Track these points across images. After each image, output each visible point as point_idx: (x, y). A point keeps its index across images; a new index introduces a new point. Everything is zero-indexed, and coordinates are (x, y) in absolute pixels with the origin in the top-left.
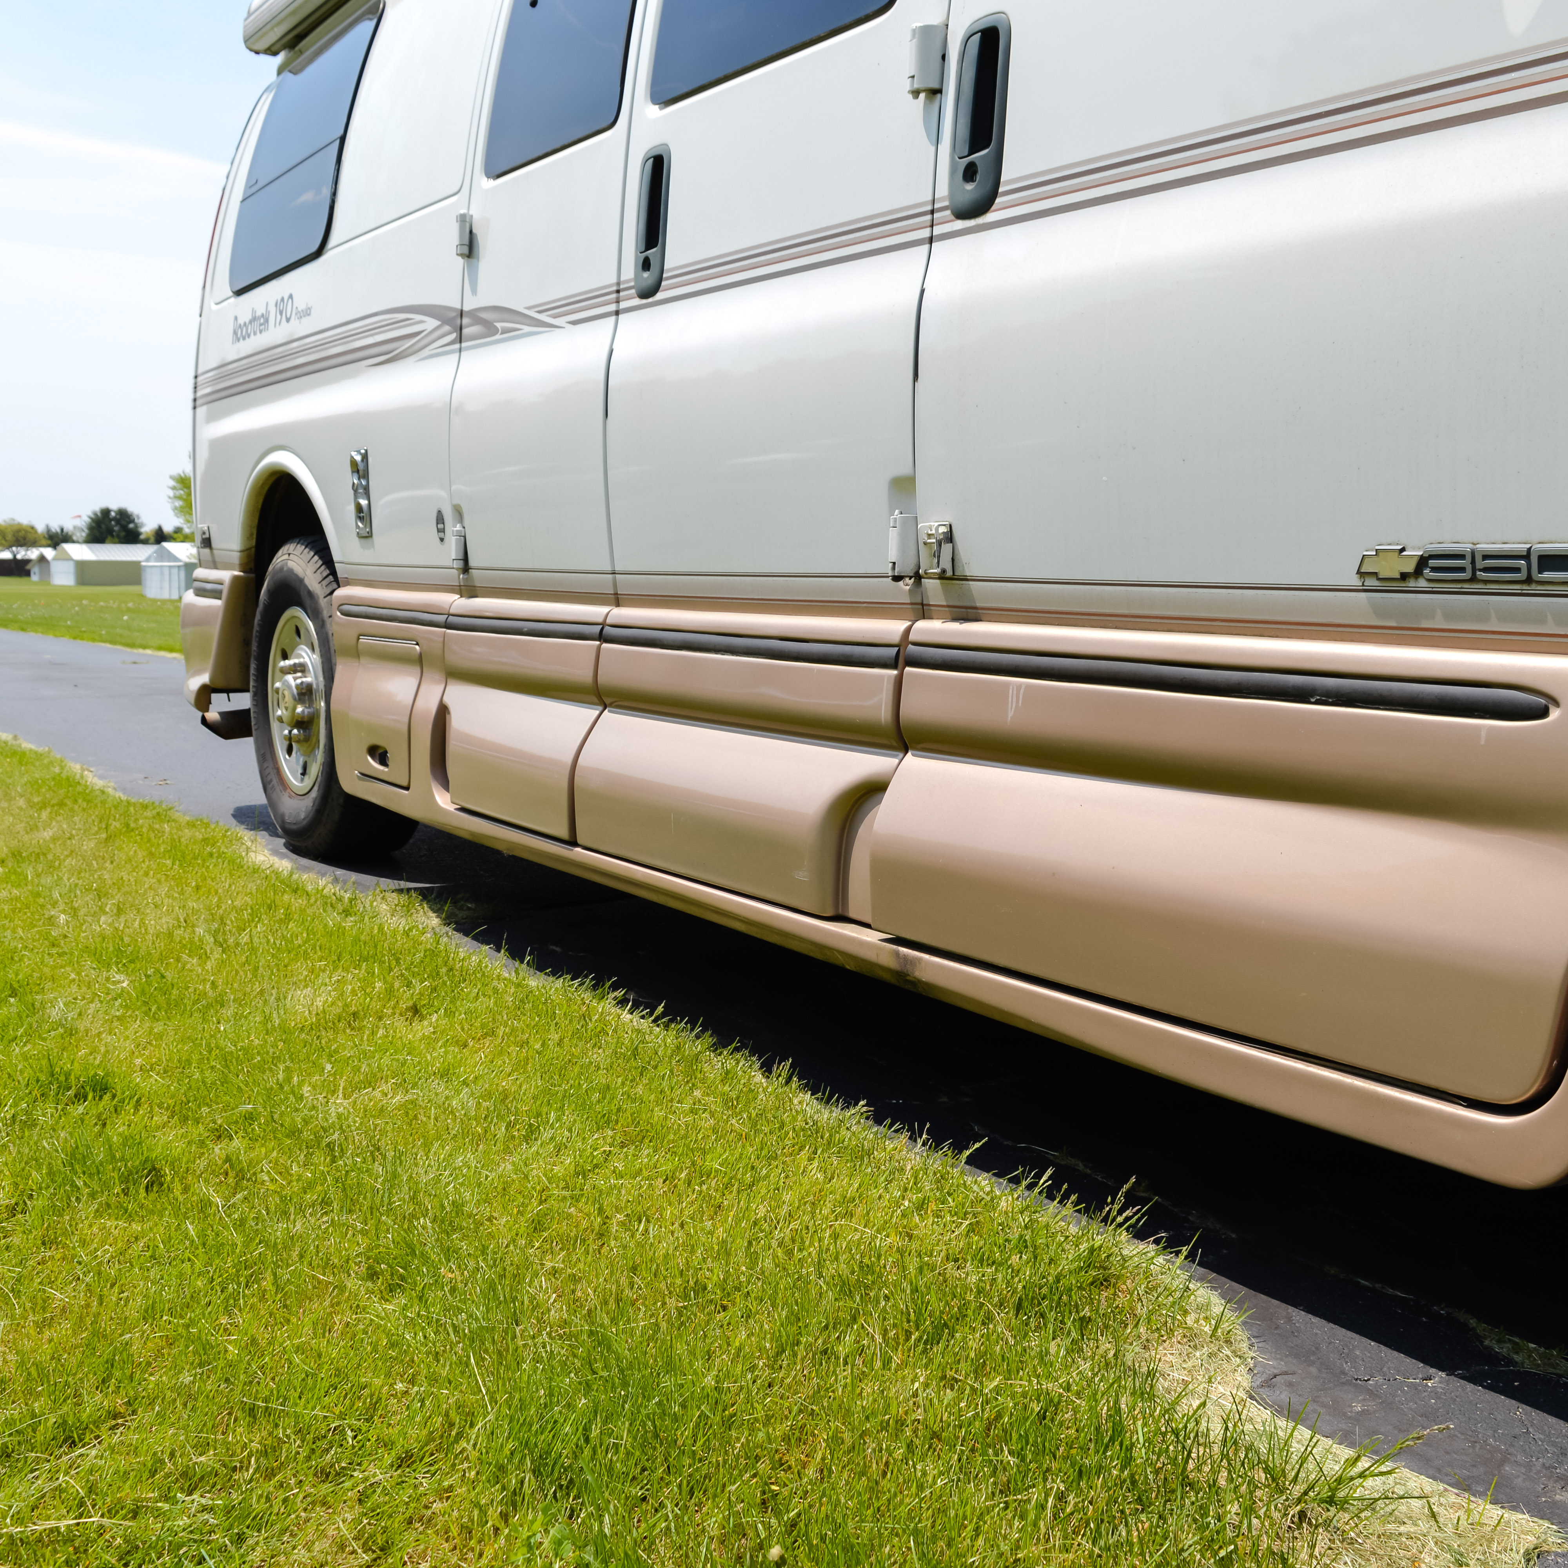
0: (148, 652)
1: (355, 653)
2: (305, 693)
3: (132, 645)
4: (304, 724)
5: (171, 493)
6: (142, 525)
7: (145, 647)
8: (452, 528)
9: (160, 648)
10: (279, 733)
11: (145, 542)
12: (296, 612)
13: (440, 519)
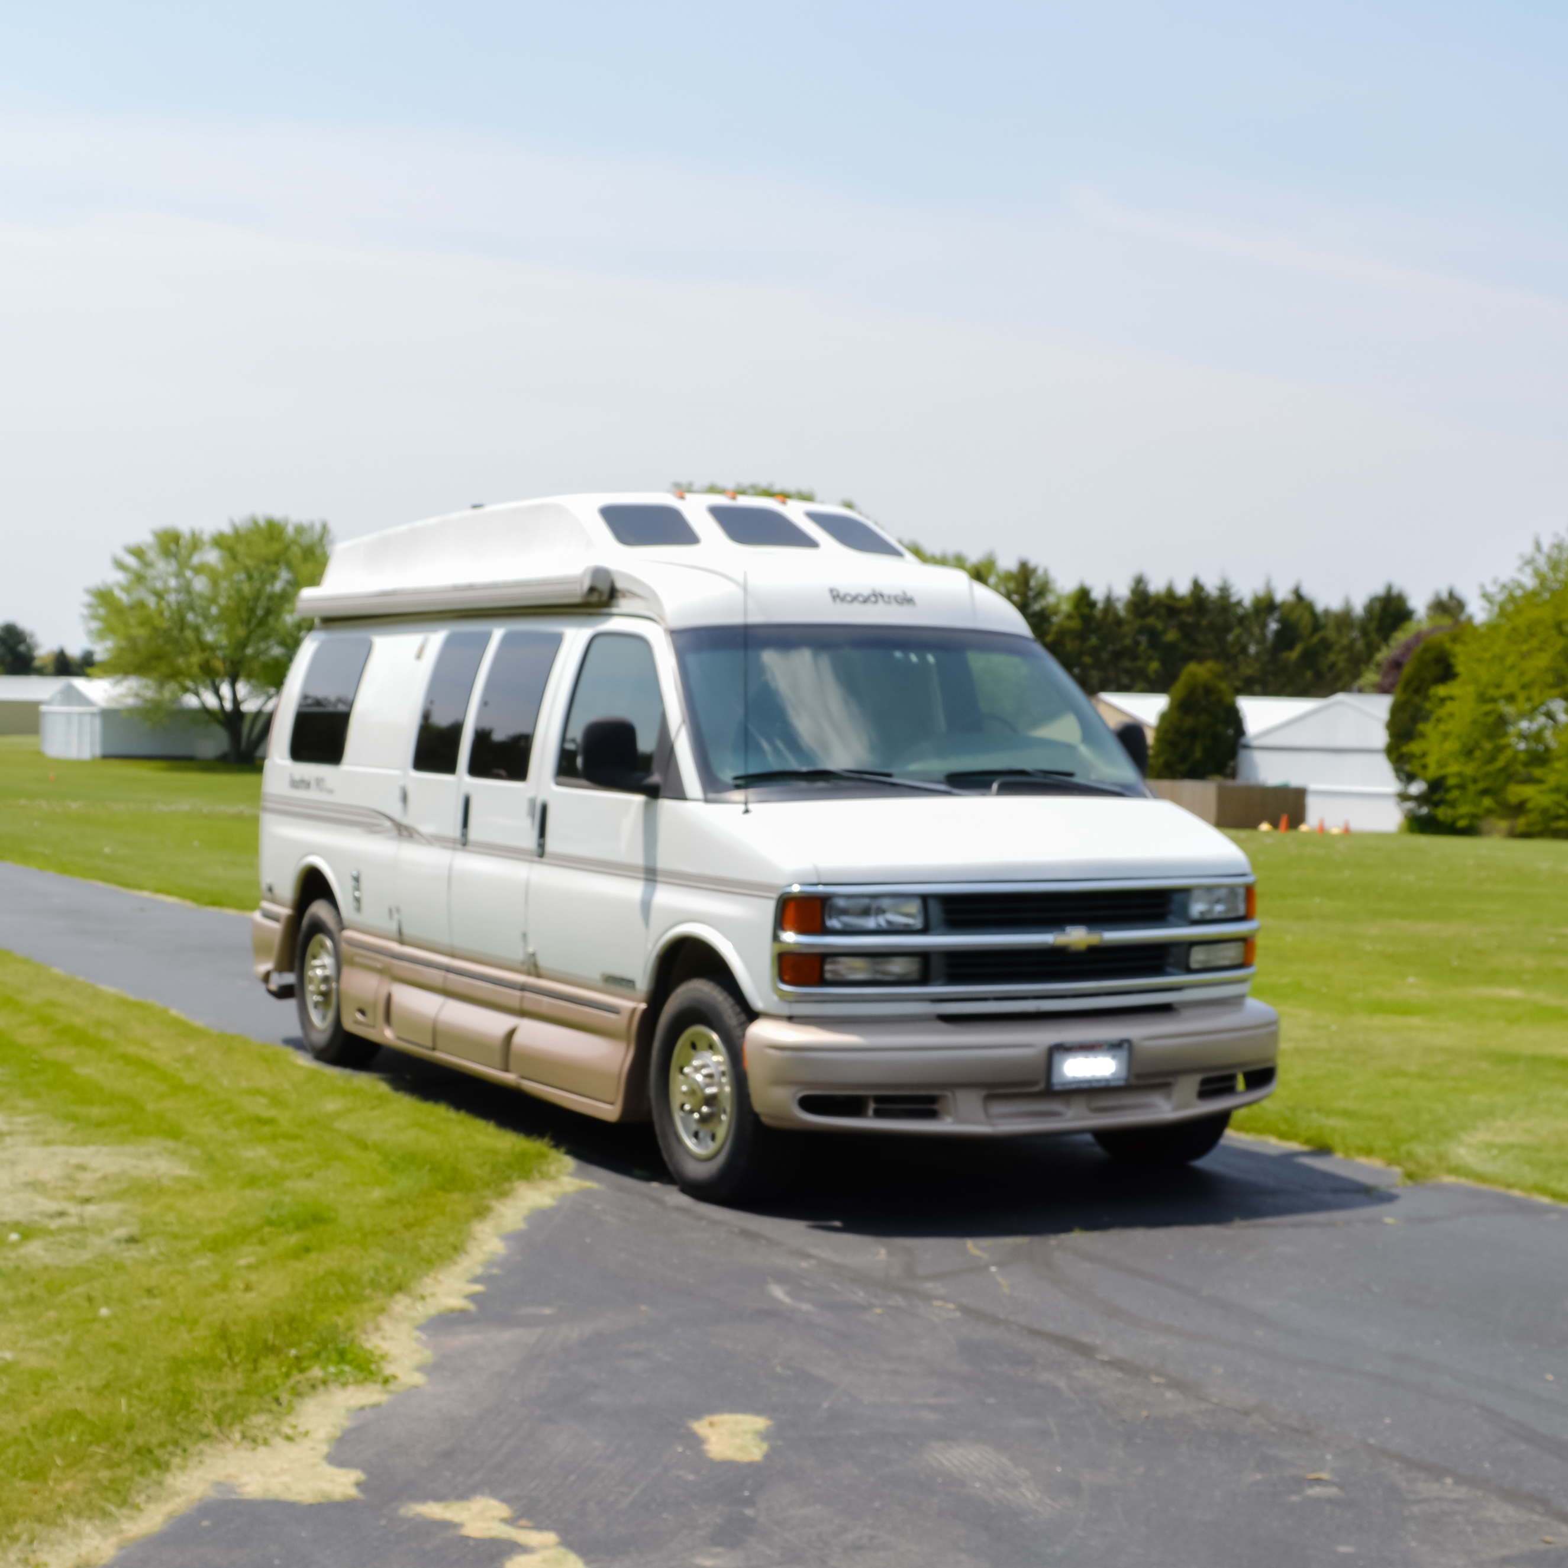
0: (146, 894)
1: (352, 963)
2: (326, 979)
3: (127, 885)
4: (325, 995)
5: (85, 611)
6: (36, 646)
7: (140, 887)
8: (396, 916)
9: (158, 890)
10: (313, 998)
11: (40, 672)
12: (320, 937)
13: (390, 911)
